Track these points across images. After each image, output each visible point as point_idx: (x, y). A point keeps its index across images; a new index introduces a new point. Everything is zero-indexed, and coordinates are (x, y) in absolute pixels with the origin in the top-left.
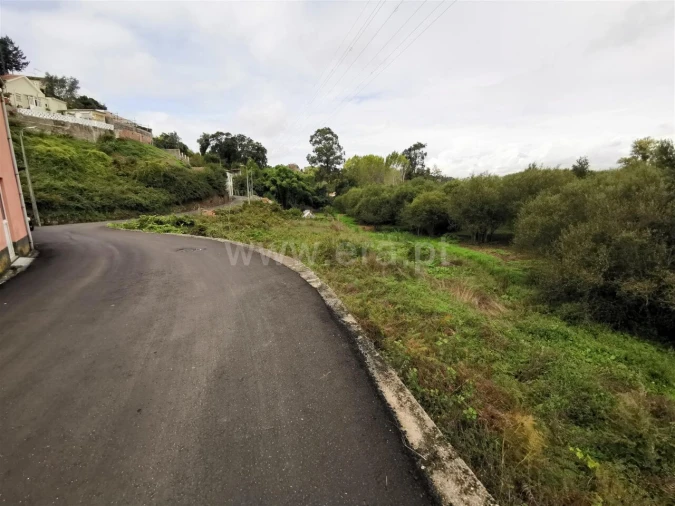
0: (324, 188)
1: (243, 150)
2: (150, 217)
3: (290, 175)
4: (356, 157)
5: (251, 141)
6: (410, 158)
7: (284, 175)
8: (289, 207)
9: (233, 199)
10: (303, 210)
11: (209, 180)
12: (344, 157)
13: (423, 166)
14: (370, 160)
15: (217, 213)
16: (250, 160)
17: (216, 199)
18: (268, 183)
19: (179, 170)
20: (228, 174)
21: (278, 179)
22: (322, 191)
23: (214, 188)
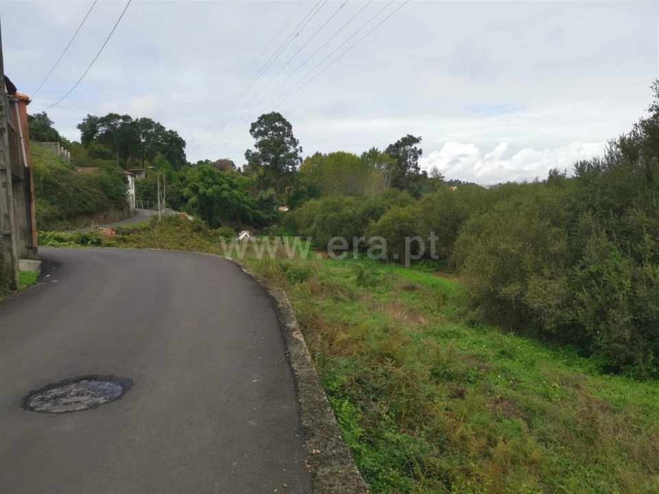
0: (271, 197)
1: (148, 140)
2: (49, 234)
3: (219, 179)
4: (318, 155)
5: (162, 128)
6: (397, 157)
7: (210, 180)
8: (218, 226)
9: (136, 213)
10: (238, 231)
11: (104, 187)
12: (300, 154)
13: (417, 169)
14: (340, 159)
15: (117, 232)
16: (159, 156)
17: (112, 213)
18: (186, 191)
19: (63, 173)
20: (130, 179)
21: (200, 185)
22: (267, 204)
23: (110, 197)
